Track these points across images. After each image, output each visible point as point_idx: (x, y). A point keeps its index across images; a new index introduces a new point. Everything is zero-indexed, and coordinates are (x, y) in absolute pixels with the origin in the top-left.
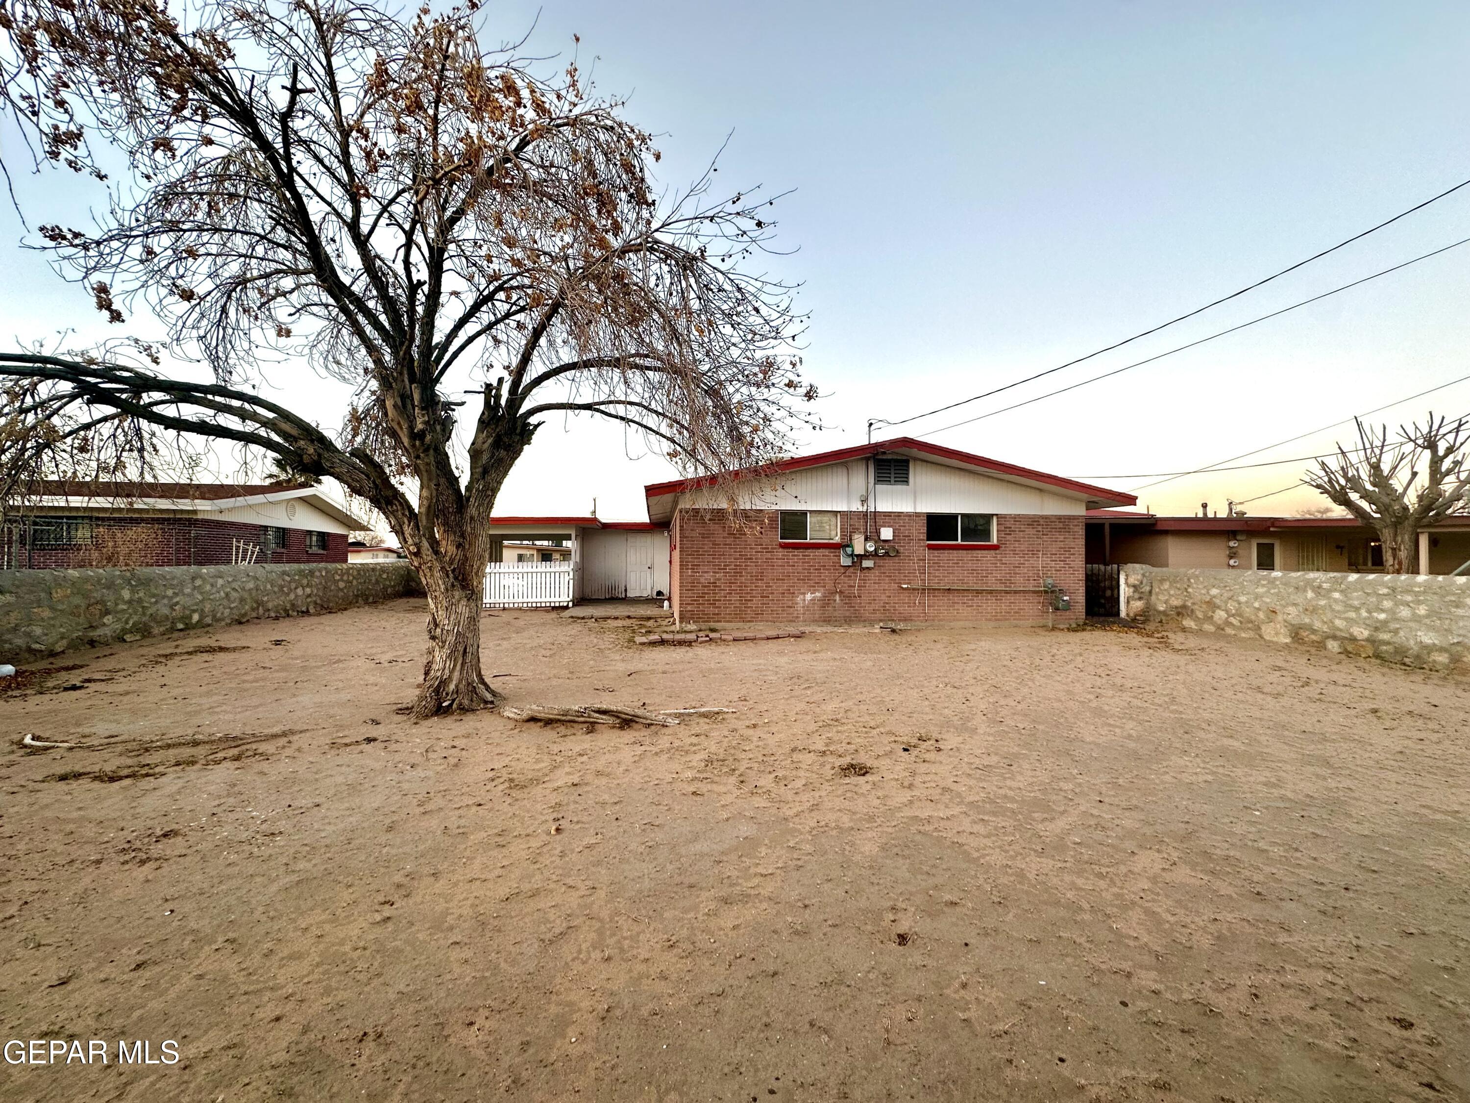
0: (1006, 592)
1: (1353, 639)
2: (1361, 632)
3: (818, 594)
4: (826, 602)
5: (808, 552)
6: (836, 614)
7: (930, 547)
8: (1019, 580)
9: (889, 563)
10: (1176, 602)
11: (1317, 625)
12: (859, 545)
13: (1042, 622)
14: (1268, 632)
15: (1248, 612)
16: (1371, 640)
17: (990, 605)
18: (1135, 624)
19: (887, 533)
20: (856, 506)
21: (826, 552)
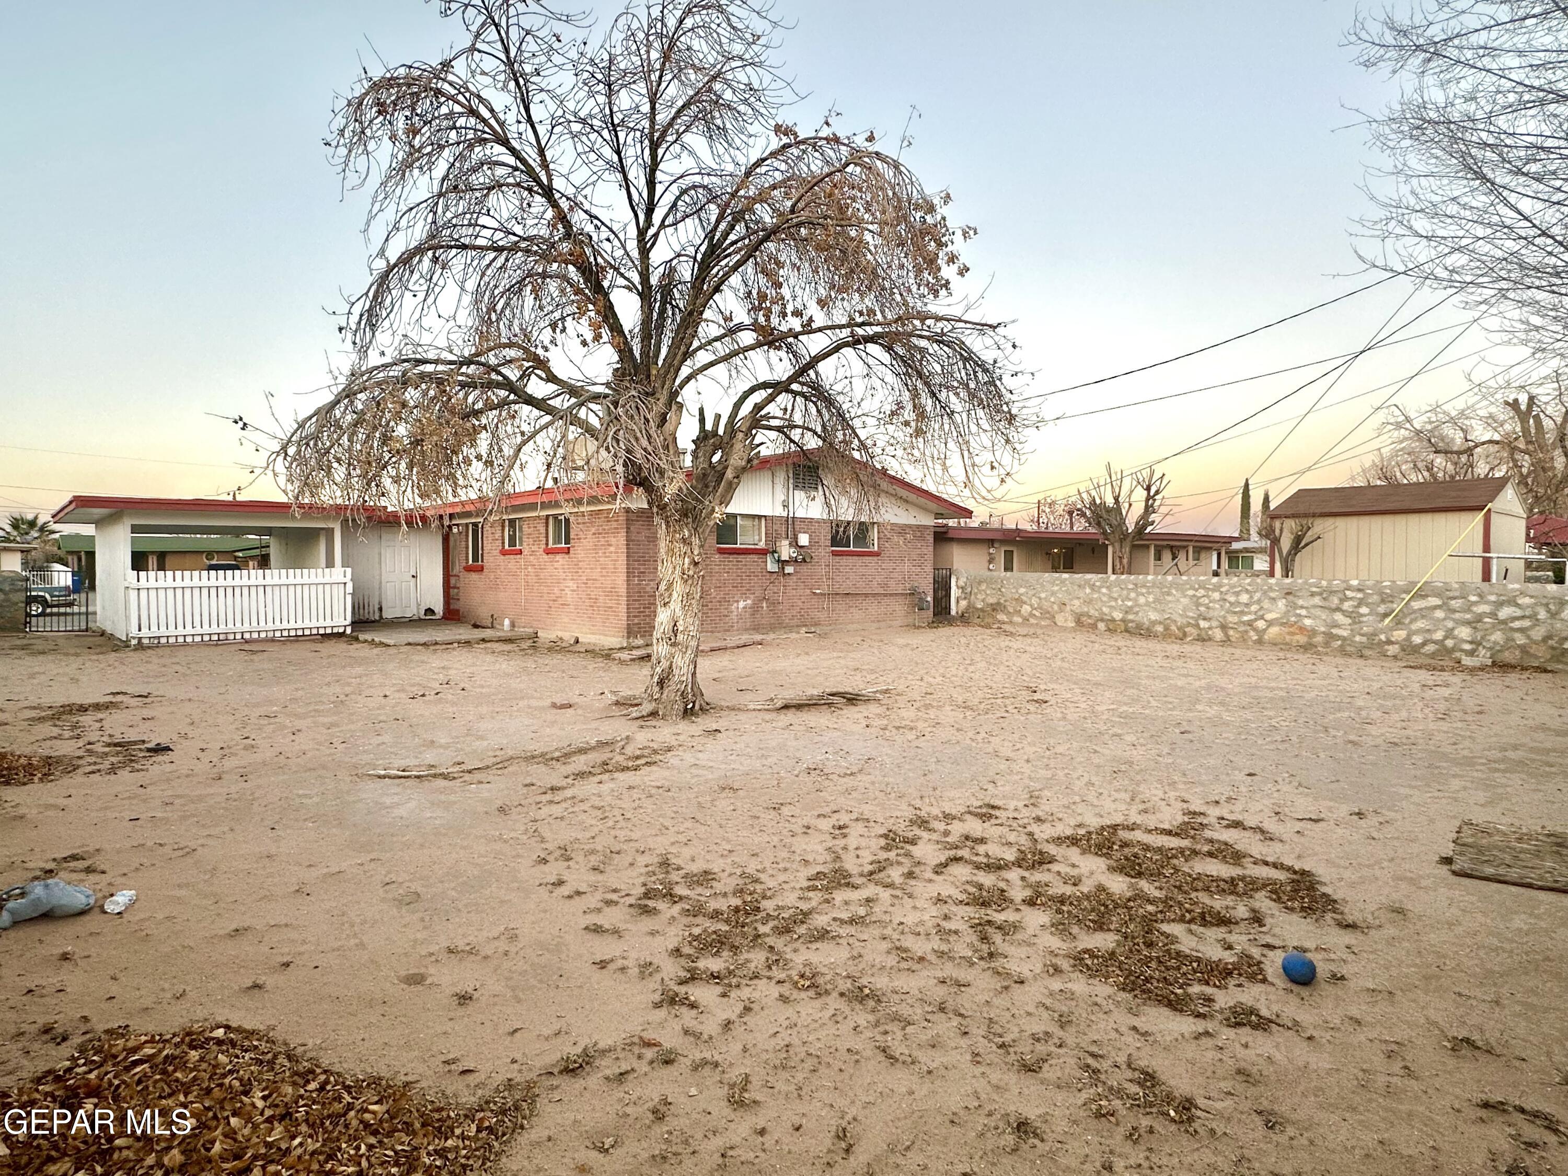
0: (885, 595)
1: (1113, 620)
2: (1118, 615)
3: (749, 602)
4: (755, 609)
5: (741, 557)
6: (763, 622)
7: (835, 554)
8: (892, 583)
9: (804, 568)
10: (992, 600)
11: (1092, 612)
12: (786, 552)
13: (911, 620)
14: (1060, 619)
15: (1046, 605)
16: (1123, 620)
17: (873, 608)
18: (964, 619)
19: (804, 540)
20: (779, 511)
21: (755, 557)
